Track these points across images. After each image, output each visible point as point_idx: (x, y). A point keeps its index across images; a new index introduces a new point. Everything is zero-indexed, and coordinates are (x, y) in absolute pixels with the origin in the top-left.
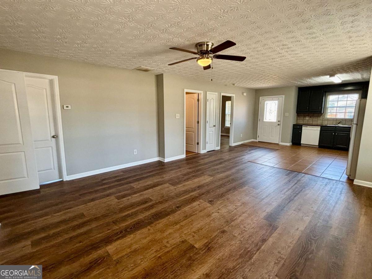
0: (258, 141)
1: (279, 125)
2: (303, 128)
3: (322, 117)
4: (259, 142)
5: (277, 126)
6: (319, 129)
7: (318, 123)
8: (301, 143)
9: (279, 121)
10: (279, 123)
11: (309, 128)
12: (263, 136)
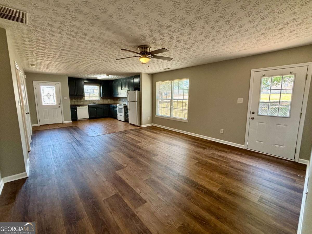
0: (39, 125)
1: (59, 107)
2: (77, 108)
3: (83, 99)
4: (41, 125)
6: (87, 107)
7: (82, 104)
8: (78, 118)
9: (59, 104)
10: (60, 105)
11: (81, 107)
12: (45, 119)
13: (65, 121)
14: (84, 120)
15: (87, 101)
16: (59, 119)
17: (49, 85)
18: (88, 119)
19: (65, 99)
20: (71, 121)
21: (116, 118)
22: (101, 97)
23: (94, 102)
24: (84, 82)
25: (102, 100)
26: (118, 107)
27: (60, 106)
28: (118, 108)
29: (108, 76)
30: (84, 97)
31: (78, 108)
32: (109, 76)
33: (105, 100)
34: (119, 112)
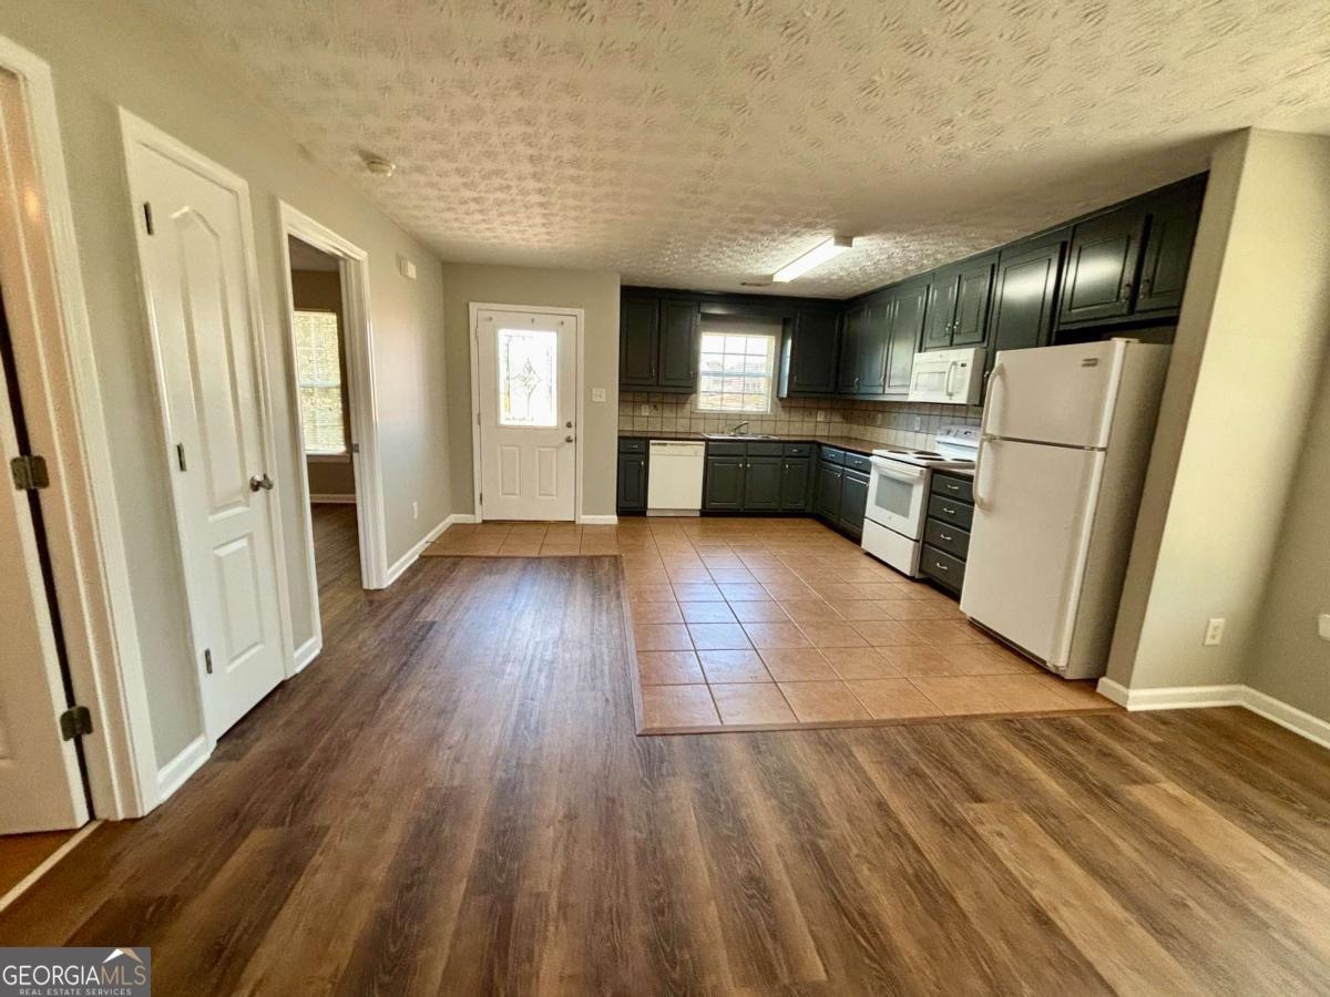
0: (479, 520)
1: (569, 440)
2: (653, 450)
3: (688, 406)
4: (484, 522)
5: (562, 445)
6: (700, 449)
7: (679, 430)
8: (649, 507)
9: (569, 425)
10: (571, 433)
11: (672, 449)
12: (503, 494)
13: (585, 513)
14: (676, 519)
15: (705, 416)
16: (558, 503)
17: (533, 324)
18: (698, 514)
19: (599, 399)
20: (613, 519)
21: (857, 540)
22: (781, 399)
23: (738, 423)
24: (702, 310)
25: (783, 416)
26: (877, 467)
27: (573, 437)
28: (874, 477)
29: (850, 244)
30: (694, 396)
31: (655, 450)
32: (857, 241)
33: (796, 417)
34: (878, 503)
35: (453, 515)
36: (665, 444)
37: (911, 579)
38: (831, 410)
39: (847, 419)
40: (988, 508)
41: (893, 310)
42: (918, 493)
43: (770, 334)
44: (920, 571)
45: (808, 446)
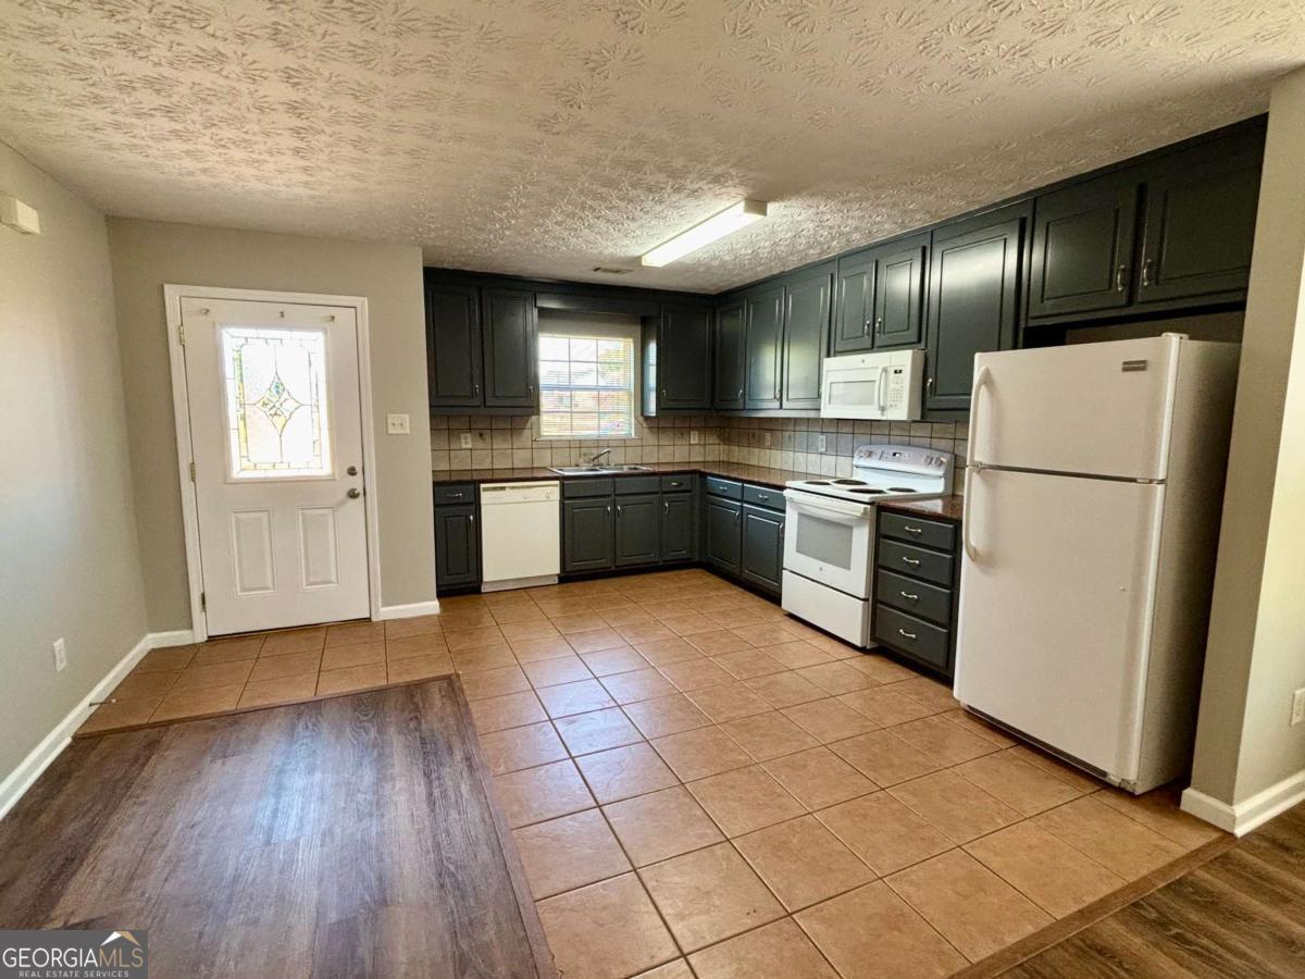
0: (201, 637)
1: (353, 495)
2: (485, 497)
3: (527, 433)
4: (211, 639)
5: (342, 503)
6: (553, 491)
7: (518, 464)
8: (485, 579)
9: (352, 472)
10: (356, 483)
11: (513, 494)
12: (243, 590)
13: (386, 604)
14: (524, 592)
15: (551, 445)
17: (281, 320)
18: (556, 581)
19: (399, 431)
20: (432, 606)
21: (775, 598)
22: (647, 418)
23: (595, 452)
24: (539, 304)
25: (651, 439)
26: (792, 500)
27: (360, 490)
28: (791, 519)
29: (764, 212)
30: (534, 418)
31: (488, 497)
32: (772, 207)
33: (665, 440)
34: (800, 550)
35: (150, 636)
36: (503, 488)
37: (862, 650)
38: (704, 429)
39: (726, 440)
40: (986, 561)
41: (784, 306)
42: (861, 539)
43: (627, 335)
44: (873, 638)
45: (688, 477)
